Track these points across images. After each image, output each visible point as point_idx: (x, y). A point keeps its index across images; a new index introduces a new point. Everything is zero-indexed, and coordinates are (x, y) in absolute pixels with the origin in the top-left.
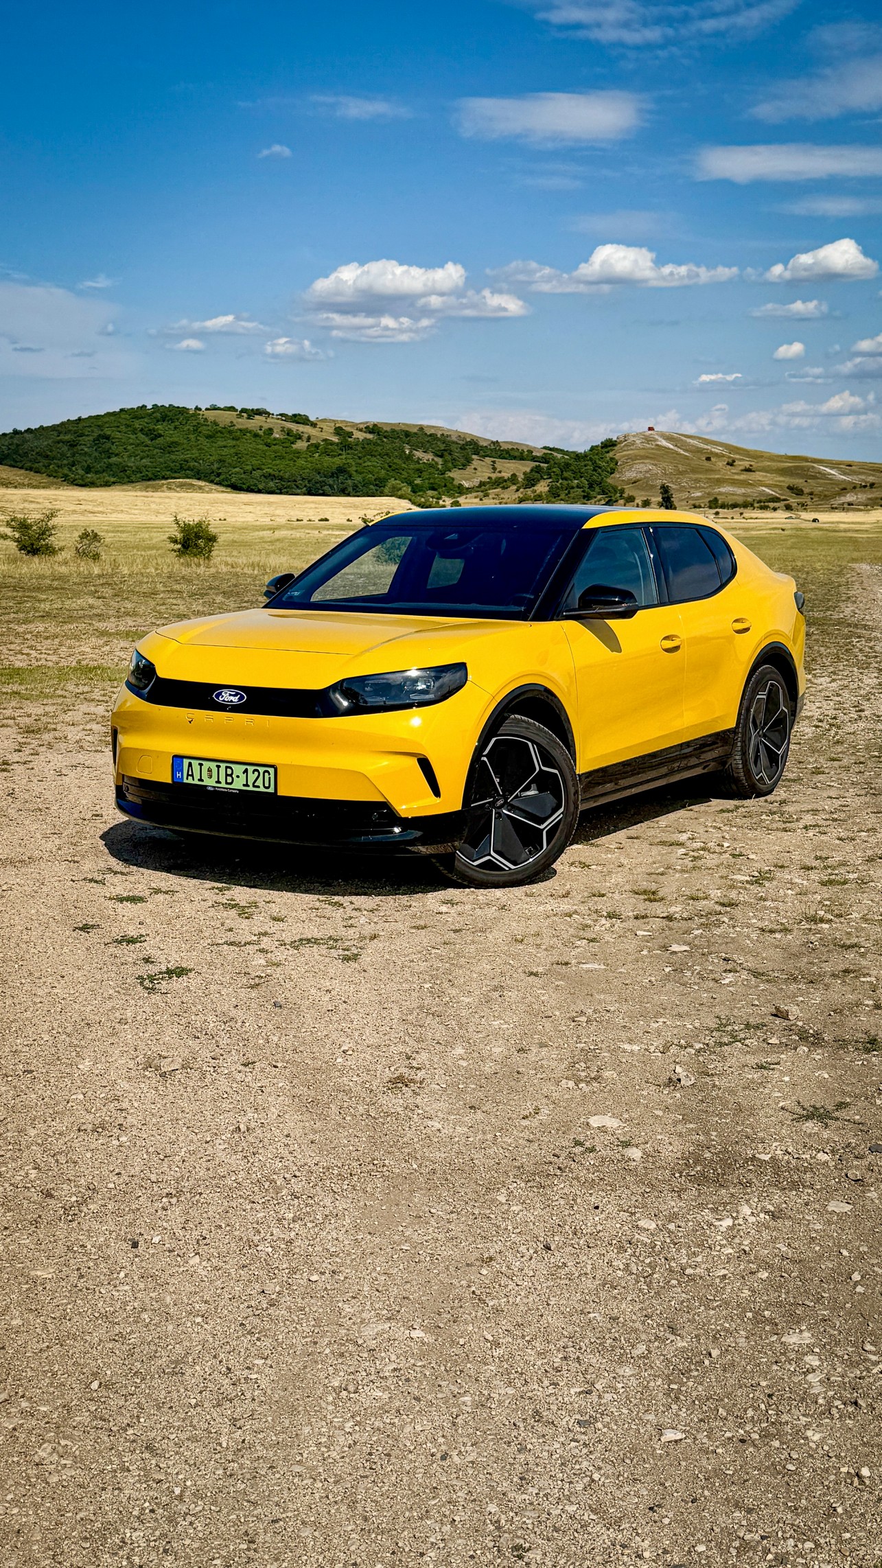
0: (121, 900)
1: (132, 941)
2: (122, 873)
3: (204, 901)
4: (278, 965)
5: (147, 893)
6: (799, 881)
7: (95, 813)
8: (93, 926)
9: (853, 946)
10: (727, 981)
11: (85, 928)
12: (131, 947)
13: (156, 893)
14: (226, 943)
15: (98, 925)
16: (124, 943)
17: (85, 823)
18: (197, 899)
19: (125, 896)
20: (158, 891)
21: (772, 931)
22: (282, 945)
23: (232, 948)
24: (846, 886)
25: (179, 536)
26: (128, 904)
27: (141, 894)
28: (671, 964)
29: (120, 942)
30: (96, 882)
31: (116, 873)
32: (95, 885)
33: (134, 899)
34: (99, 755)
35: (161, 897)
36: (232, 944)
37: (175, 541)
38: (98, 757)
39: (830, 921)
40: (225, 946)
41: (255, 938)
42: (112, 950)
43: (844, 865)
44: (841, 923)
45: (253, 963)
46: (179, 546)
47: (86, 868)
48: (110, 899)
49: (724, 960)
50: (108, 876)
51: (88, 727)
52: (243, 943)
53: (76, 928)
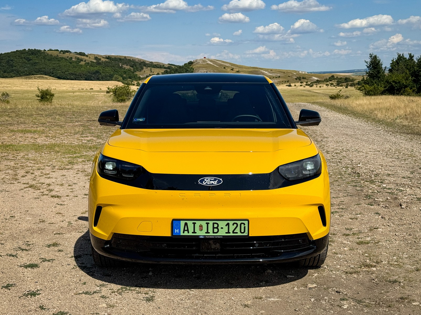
0: (26, 267)
1: (33, 294)
2: (26, 250)
3: (69, 265)
4: (113, 306)
5: (39, 261)
6: (346, 242)
7: (11, 215)
8: (12, 285)
9: (395, 281)
10: (345, 307)
11: (8, 287)
12: (33, 298)
13: (44, 261)
14: (83, 293)
15: (15, 284)
16: (29, 296)
17: (7, 221)
18: (65, 264)
19: (28, 264)
20: (44, 260)
21: (351, 273)
22: (113, 293)
23: (87, 296)
24: (369, 245)
25: (40, 94)
26: (30, 269)
27: (36, 263)
28: (313, 296)
29: (27, 295)
30: (13, 256)
31: (23, 250)
32: (12, 258)
33: (32, 266)
34: (12, 185)
35: (46, 264)
36: (86, 293)
37: (38, 96)
38: (12, 186)
39: (375, 266)
40: (84, 295)
41: (98, 288)
42: (23, 301)
43: (361, 232)
44: (380, 267)
45: (100, 306)
46: (39, 98)
47: (7, 248)
48: (21, 266)
49: (337, 292)
50: (19, 252)
51: (7, 172)
52: (92, 292)
53: (3, 287)
